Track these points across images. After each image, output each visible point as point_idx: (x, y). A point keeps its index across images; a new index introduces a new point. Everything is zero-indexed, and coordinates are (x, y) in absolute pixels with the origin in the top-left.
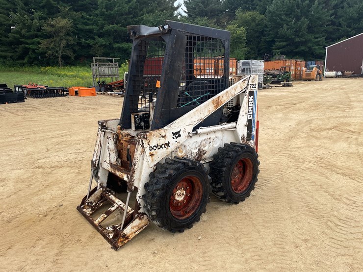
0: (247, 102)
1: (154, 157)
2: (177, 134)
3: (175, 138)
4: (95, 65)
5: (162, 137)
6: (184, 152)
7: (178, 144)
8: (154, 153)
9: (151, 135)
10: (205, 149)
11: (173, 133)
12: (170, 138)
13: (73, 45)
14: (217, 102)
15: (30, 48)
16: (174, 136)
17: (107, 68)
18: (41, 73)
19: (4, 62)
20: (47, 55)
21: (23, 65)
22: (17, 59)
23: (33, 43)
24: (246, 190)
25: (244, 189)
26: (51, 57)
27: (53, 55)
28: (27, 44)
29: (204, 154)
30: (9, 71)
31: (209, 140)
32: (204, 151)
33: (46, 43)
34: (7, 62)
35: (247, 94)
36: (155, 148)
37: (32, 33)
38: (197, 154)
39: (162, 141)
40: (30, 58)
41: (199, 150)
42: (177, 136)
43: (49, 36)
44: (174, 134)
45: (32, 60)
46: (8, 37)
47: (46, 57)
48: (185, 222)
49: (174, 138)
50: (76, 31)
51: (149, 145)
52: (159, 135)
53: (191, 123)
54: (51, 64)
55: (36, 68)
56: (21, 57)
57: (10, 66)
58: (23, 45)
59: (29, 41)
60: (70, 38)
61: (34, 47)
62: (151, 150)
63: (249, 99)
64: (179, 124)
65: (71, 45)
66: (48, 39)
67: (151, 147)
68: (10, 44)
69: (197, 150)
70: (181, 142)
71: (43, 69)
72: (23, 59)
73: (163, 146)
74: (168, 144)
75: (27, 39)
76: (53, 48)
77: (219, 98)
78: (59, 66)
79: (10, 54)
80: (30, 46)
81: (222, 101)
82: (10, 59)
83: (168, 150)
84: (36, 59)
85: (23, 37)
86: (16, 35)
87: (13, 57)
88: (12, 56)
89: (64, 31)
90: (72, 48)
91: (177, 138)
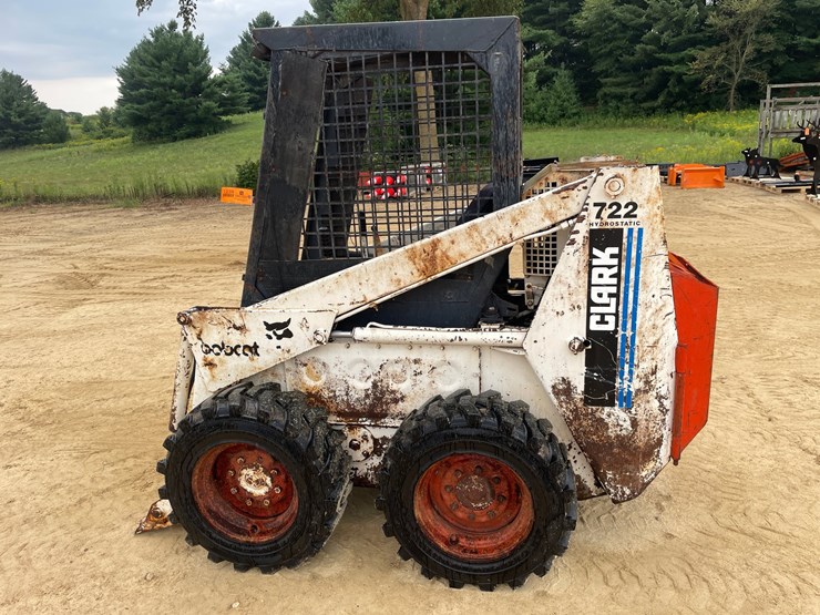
0: (583, 266)
1: (215, 371)
2: (281, 329)
3: (274, 337)
4: (768, 105)
5: (238, 328)
6: (324, 378)
7: (286, 355)
8: (216, 362)
9: (205, 318)
10: (403, 387)
11: (266, 323)
12: (257, 334)
13: (775, 53)
14: (431, 259)
15: (673, 72)
16: (271, 333)
17: (800, 113)
18: (682, 128)
19: (618, 108)
20: (703, 85)
21: (651, 112)
22: (645, 100)
23: (681, 61)
24: (493, 561)
25: (490, 555)
26: (714, 90)
27: (717, 83)
28: (669, 63)
29: (396, 401)
30: (623, 126)
31: (414, 367)
32: (393, 392)
33: (707, 56)
34: (623, 109)
35: (579, 238)
36: (216, 350)
37: (684, 35)
38: (367, 396)
39: (235, 338)
40: (670, 94)
41: (375, 385)
42: (280, 332)
43: (716, 39)
44: (269, 327)
45: (672, 100)
46: (633, 54)
47: (700, 91)
48: (241, 550)
49: (270, 337)
50: (789, 17)
51: (200, 339)
52: (225, 321)
53: (330, 308)
54: (713, 106)
55: (675, 118)
56: (653, 96)
57: (627, 116)
58: (660, 67)
59: (672, 57)
60: (769, 38)
61: (683, 69)
62: (206, 353)
63: (592, 256)
64: (288, 304)
65: (769, 54)
66: (715, 47)
67: (206, 346)
68: (635, 68)
69: (369, 385)
70: (295, 352)
71: (688, 119)
72: (656, 98)
73: (240, 351)
74: (254, 349)
75: (671, 52)
76: (721, 68)
77: (435, 245)
78: (728, 110)
79: (630, 90)
80: (674, 68)
81: (451, 254)
82: (629, 100)
83: (255, 364)
84: (681, 96)
85: (664, 48)
86: (649, 47)
87: (636, 97)
88: (635, 94)
89: (756, 21)
90: (771, 62)
91: (279, 337)
